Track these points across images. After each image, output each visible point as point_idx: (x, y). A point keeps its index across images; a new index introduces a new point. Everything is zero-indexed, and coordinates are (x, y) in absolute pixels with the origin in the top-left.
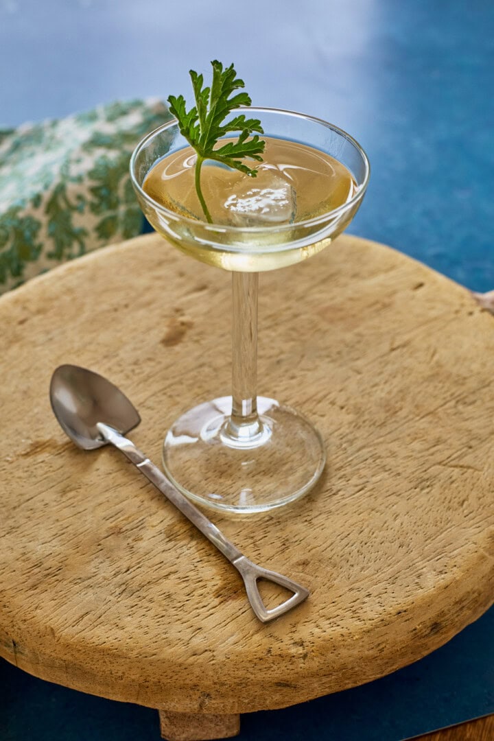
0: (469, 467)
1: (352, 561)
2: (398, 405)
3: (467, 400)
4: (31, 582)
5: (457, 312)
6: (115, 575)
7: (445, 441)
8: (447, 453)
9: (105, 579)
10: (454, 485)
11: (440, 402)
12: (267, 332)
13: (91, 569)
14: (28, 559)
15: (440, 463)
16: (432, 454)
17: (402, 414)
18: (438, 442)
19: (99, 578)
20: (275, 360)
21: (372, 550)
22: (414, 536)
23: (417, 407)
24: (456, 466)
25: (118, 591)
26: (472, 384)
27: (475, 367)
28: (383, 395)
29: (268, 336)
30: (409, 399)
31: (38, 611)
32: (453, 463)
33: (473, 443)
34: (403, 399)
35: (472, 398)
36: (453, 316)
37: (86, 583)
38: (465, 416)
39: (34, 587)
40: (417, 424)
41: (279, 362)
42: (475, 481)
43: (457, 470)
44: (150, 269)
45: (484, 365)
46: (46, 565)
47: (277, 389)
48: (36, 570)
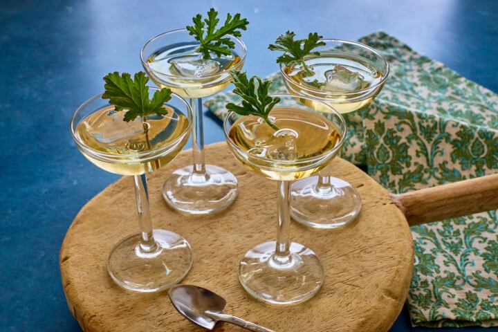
0: (357, 286)
1: (280, 326)
2: (329, 248)
3: (367, 251)
4: (117, 313)
5: (377, 202)
6: (159, 315)
7: (348, 271)
8: (347, 277)
9: (153, 317)
10: (346, 295)
11: (352, 249)
12: (271, 201)
13: (147, 310)
14: (118, 301)
15: (342, 282)
16: (339, 277)
17: (329, 253)
18: (345, 270)
19: (150, 316)
20: (271, 216)
21: (293, 322)
22: (316, 318)
23: (338, 250)
24: (350, 285)
25: (158, 323)
26: (372, 242)
27: (377, 233)
28: (322, 242)
29: (271, 203)
30: (335, 246)
31: (117, 328)
32: (349, 283)
33: (363, 274)
34: (332, 246)
35: (370, 250)
36: (375, 204)
37: (144, 317)
38: (363, 259)
39: (118, 315)
40: (336, 260)
41: (272, 218)
42: (358, 294)
43: (350, 287)
44: (219, 160)
45: (382, 233)
46: (126, 305)
47: (268, 232)
48: (121, 307)
